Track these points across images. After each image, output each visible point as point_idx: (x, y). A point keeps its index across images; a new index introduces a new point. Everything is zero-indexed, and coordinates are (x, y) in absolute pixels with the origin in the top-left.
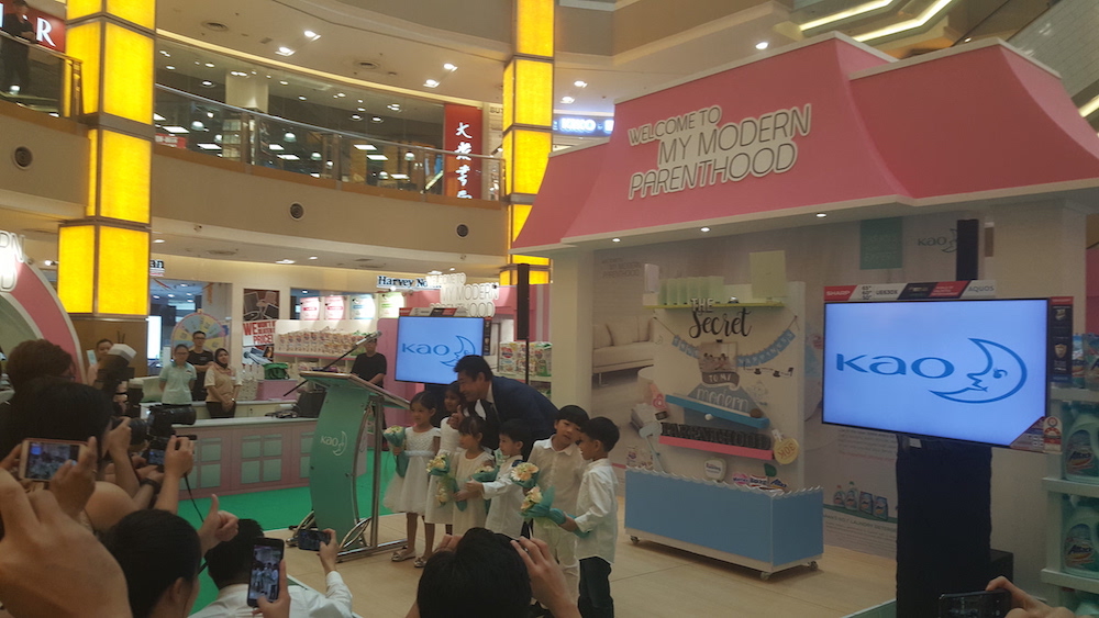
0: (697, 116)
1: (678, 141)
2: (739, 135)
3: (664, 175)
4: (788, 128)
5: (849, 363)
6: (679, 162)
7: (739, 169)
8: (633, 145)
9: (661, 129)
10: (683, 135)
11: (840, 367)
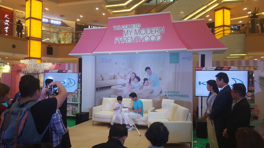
0: (134, 25)
1: (129, 31)
2: (146, 32)
3: (125, 39)
4: (159, 31)
5: (202, 83)
6: (129, 35)
7: (147, 39)
8: (115, 30)
9: (123, 27)
10: (131, 29)
11: (200, 84)
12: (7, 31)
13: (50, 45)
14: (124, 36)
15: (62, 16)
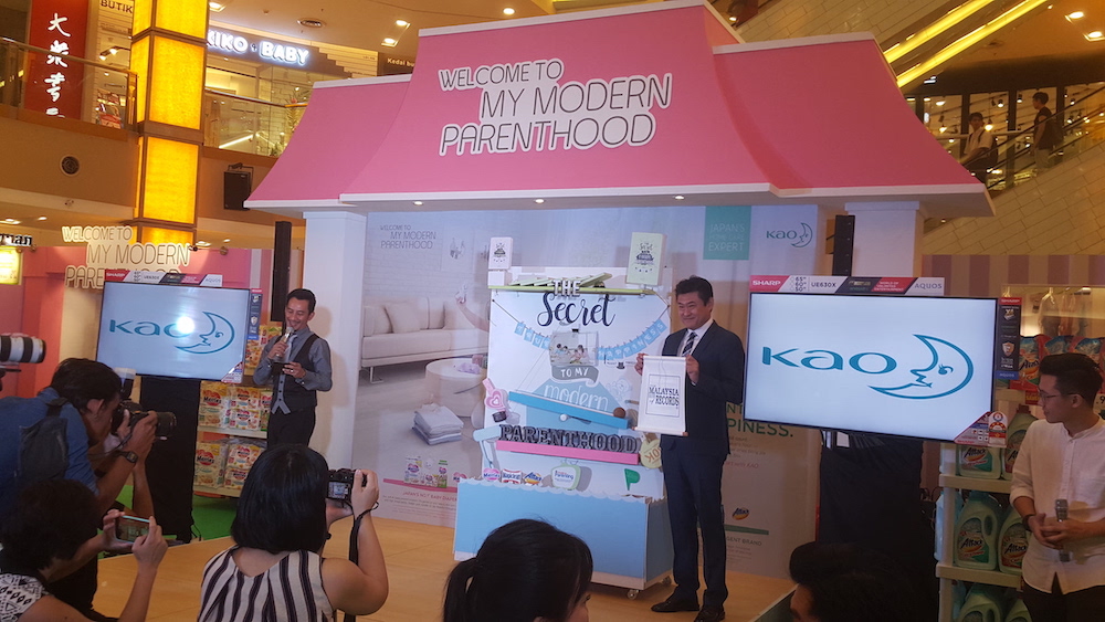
0: (532, 68)
1: (507, 93)
2: (586, 98)
3: (487, 132)
4: (645, 97)
5: (777, 357)
6: (508, 117)
7: (586, 135)
8: (444, 89)
10: (516, 87)
11: (766, 359)
12: (55, 93)
13: (240, 165)
14: (486, 119)
15: (310, 23)
